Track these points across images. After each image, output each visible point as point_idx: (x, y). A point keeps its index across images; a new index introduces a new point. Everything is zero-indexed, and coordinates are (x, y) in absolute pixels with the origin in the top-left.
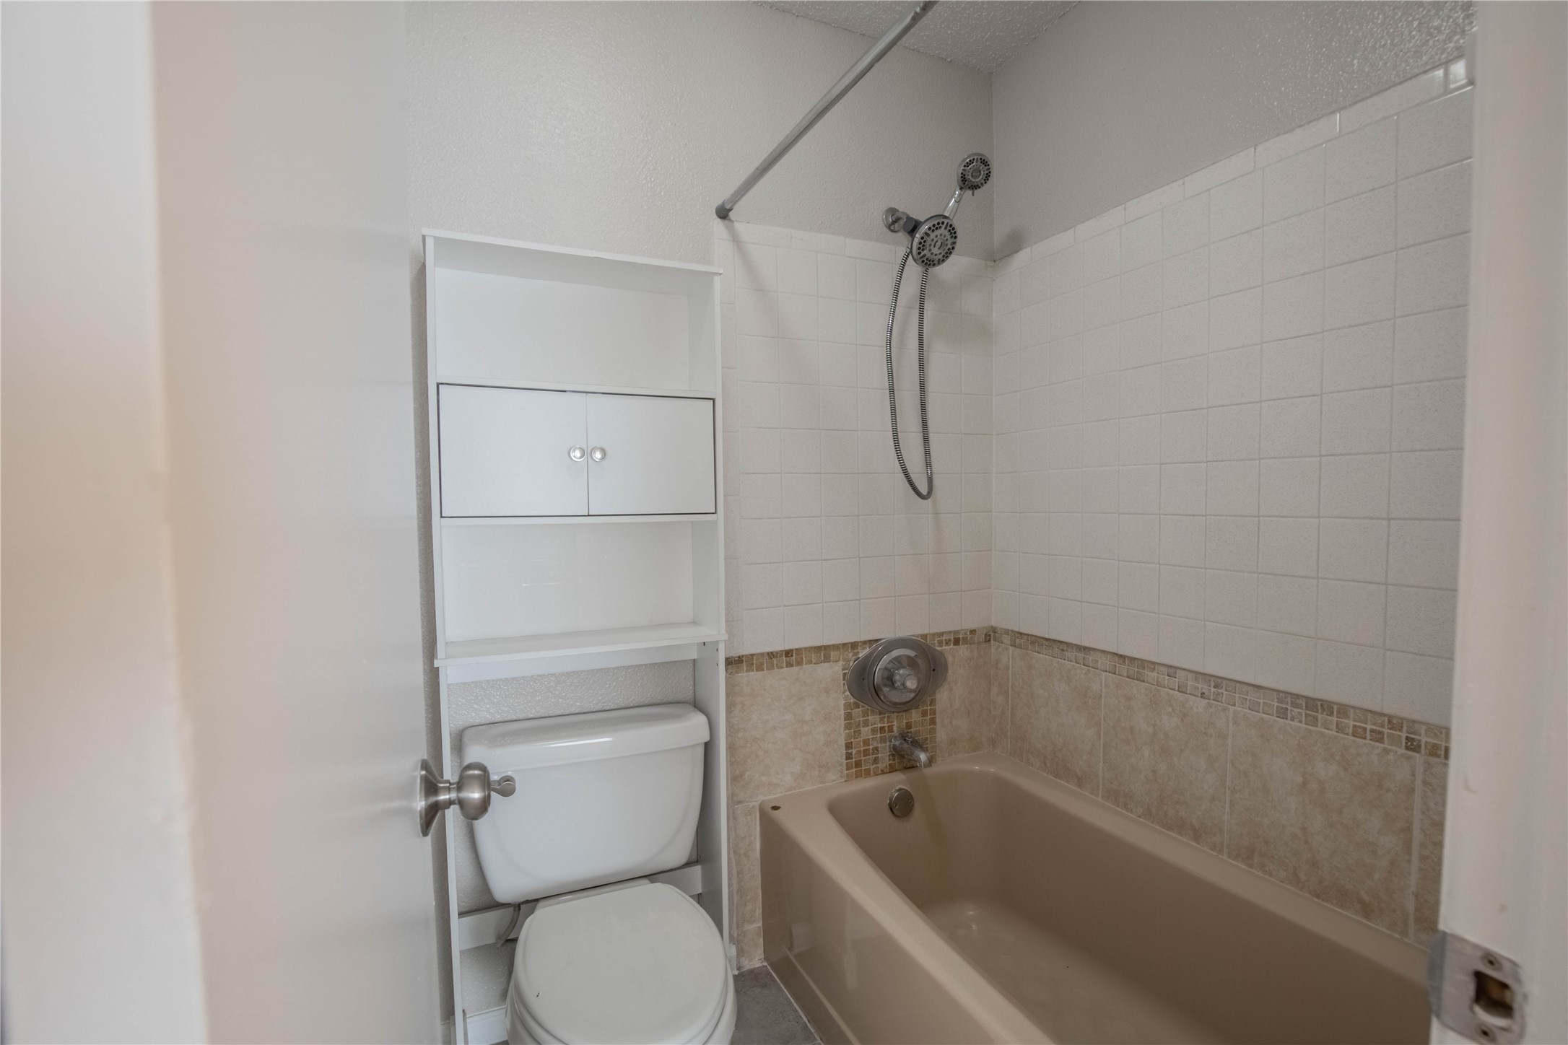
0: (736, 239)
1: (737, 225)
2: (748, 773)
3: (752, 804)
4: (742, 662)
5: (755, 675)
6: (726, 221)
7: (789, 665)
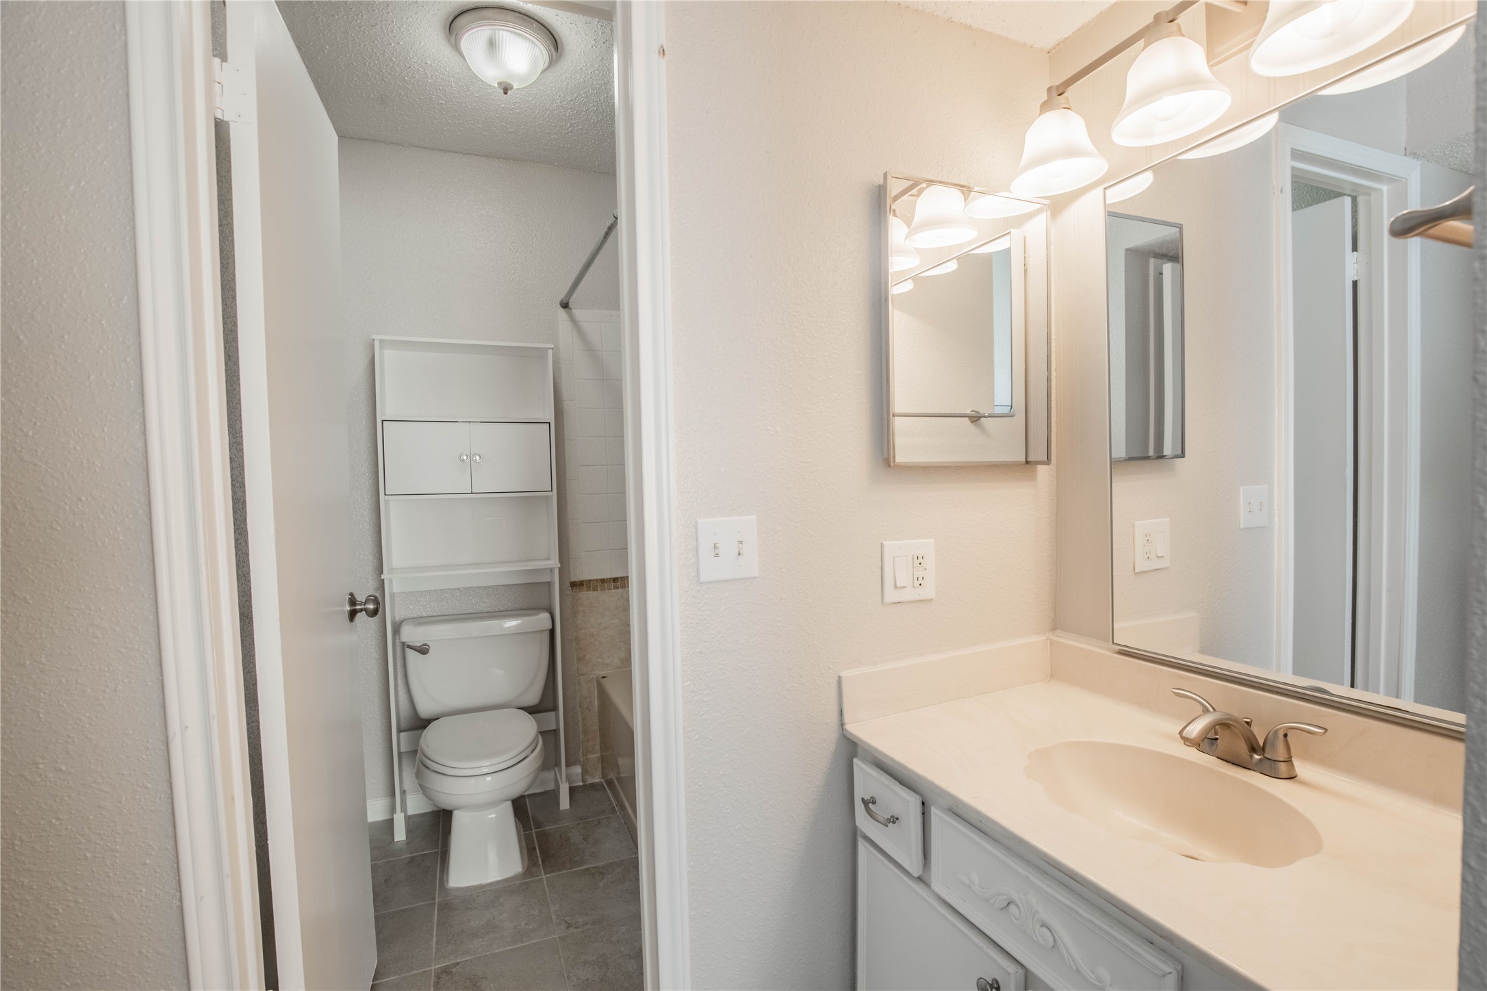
0: (573, 320)
1: (574, 311)
2: (588, 656)
3: (592, 676)
4: (583, 585)
5: (592, 594)
6: (567, 309)
7: (616, 588)
